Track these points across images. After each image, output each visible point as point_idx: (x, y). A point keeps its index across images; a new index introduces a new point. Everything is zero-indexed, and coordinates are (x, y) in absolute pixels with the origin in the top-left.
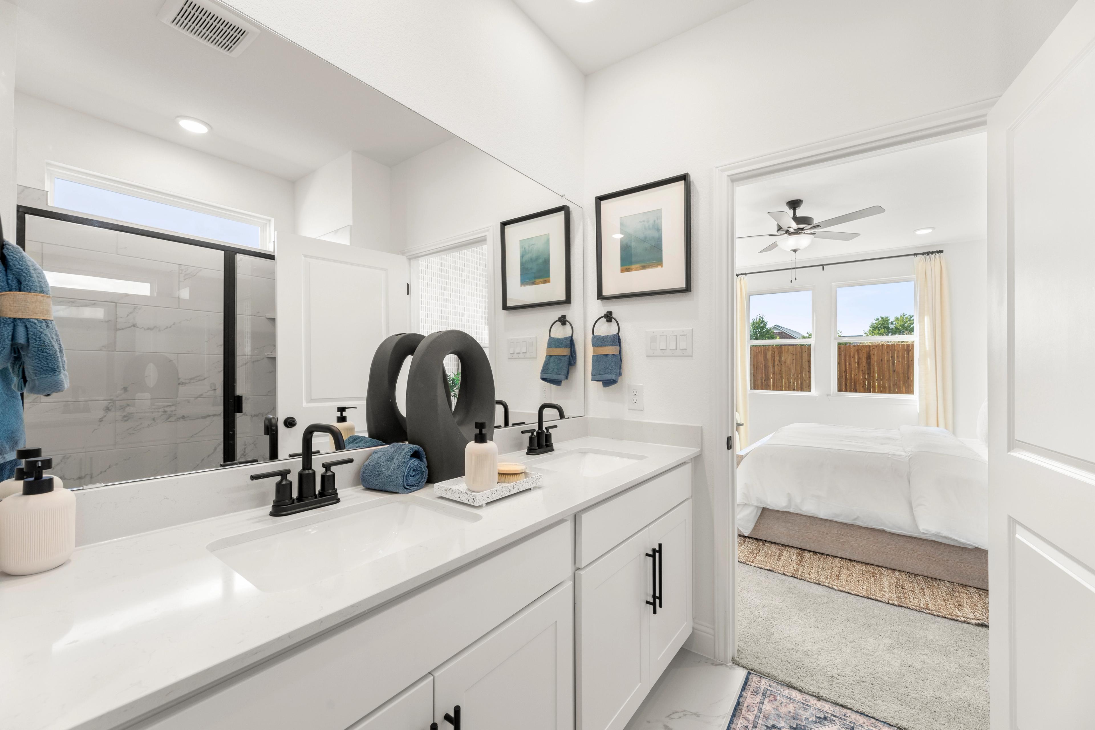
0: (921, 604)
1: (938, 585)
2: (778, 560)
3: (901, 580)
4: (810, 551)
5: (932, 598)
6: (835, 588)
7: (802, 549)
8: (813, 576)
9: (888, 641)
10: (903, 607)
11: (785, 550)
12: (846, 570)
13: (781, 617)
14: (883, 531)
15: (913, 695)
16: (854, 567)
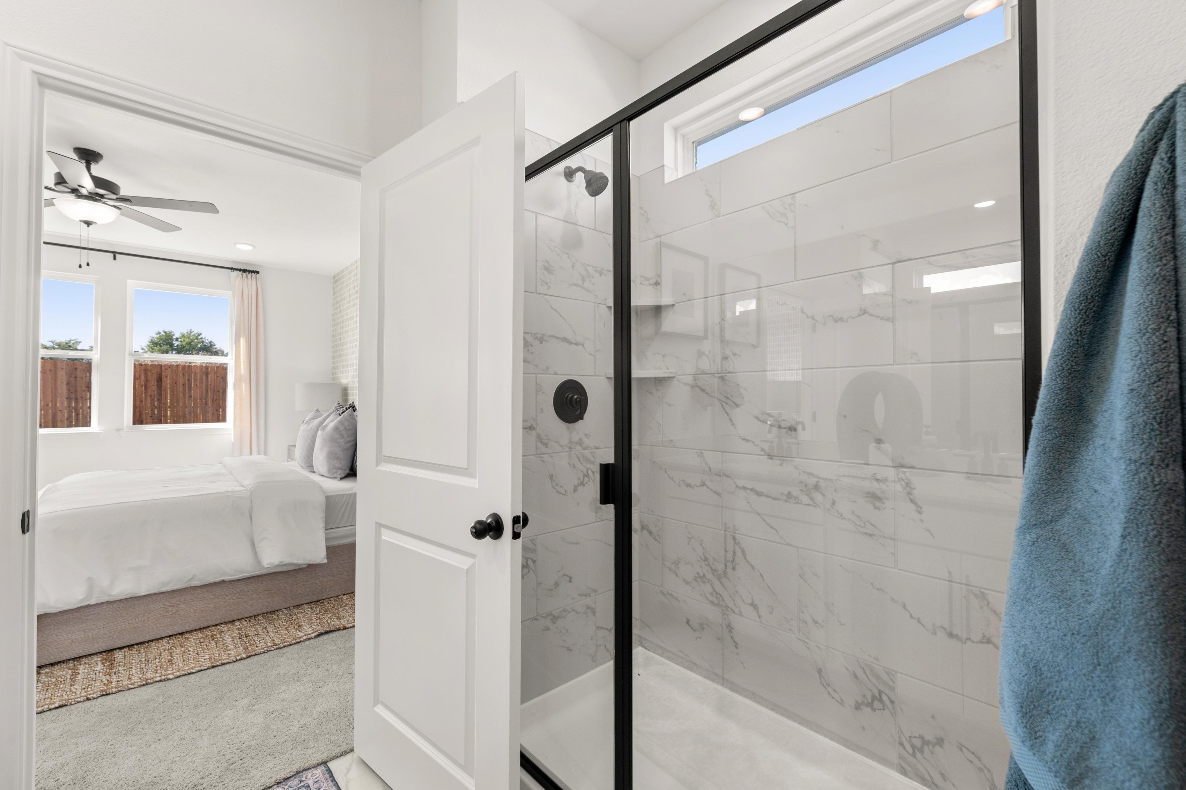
0: (268, 643)
1: (277, 616)
2: (71, 685)
3: (243, 629)
4: (121, 648)
5: (276, 632)
6: (171, 676)
7: (108, 650)
8: (135, 679)
9: (245, 702)
10: (252, 656)
11: (80, 665)
12: (179, 648)
13: (100, 761)
14: (224, 582)
15: (282, 740)
16: (188, 640)
